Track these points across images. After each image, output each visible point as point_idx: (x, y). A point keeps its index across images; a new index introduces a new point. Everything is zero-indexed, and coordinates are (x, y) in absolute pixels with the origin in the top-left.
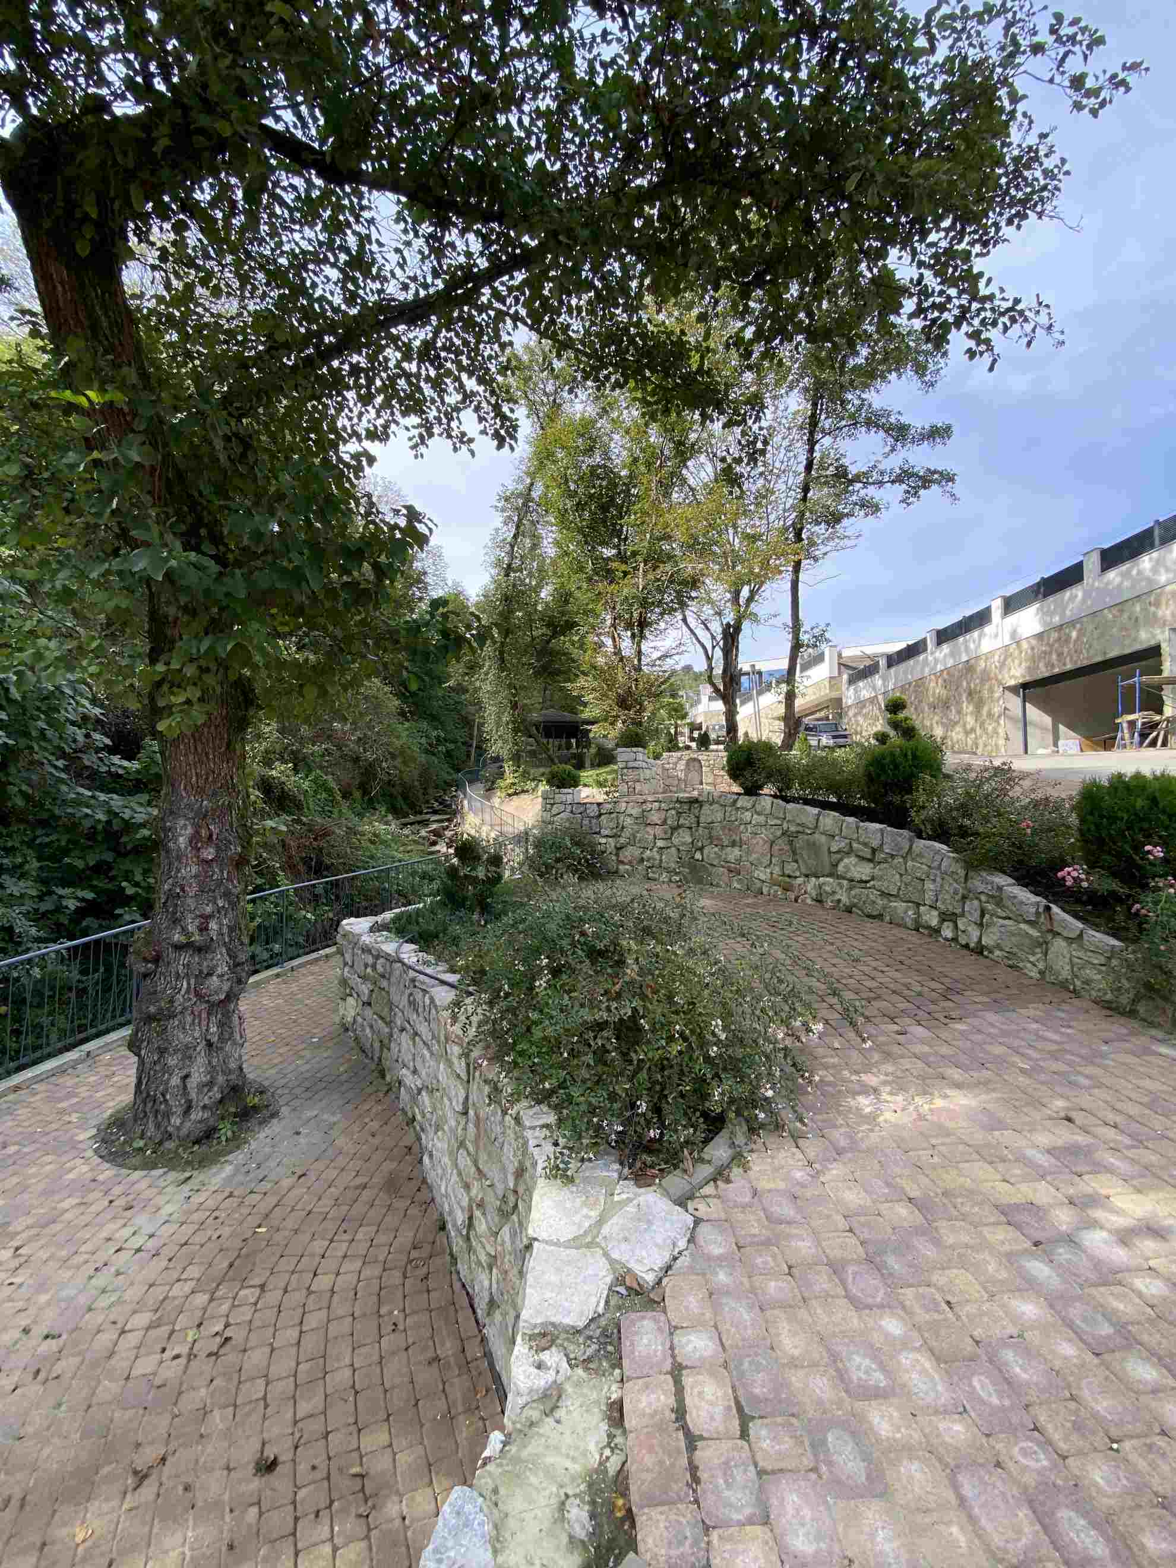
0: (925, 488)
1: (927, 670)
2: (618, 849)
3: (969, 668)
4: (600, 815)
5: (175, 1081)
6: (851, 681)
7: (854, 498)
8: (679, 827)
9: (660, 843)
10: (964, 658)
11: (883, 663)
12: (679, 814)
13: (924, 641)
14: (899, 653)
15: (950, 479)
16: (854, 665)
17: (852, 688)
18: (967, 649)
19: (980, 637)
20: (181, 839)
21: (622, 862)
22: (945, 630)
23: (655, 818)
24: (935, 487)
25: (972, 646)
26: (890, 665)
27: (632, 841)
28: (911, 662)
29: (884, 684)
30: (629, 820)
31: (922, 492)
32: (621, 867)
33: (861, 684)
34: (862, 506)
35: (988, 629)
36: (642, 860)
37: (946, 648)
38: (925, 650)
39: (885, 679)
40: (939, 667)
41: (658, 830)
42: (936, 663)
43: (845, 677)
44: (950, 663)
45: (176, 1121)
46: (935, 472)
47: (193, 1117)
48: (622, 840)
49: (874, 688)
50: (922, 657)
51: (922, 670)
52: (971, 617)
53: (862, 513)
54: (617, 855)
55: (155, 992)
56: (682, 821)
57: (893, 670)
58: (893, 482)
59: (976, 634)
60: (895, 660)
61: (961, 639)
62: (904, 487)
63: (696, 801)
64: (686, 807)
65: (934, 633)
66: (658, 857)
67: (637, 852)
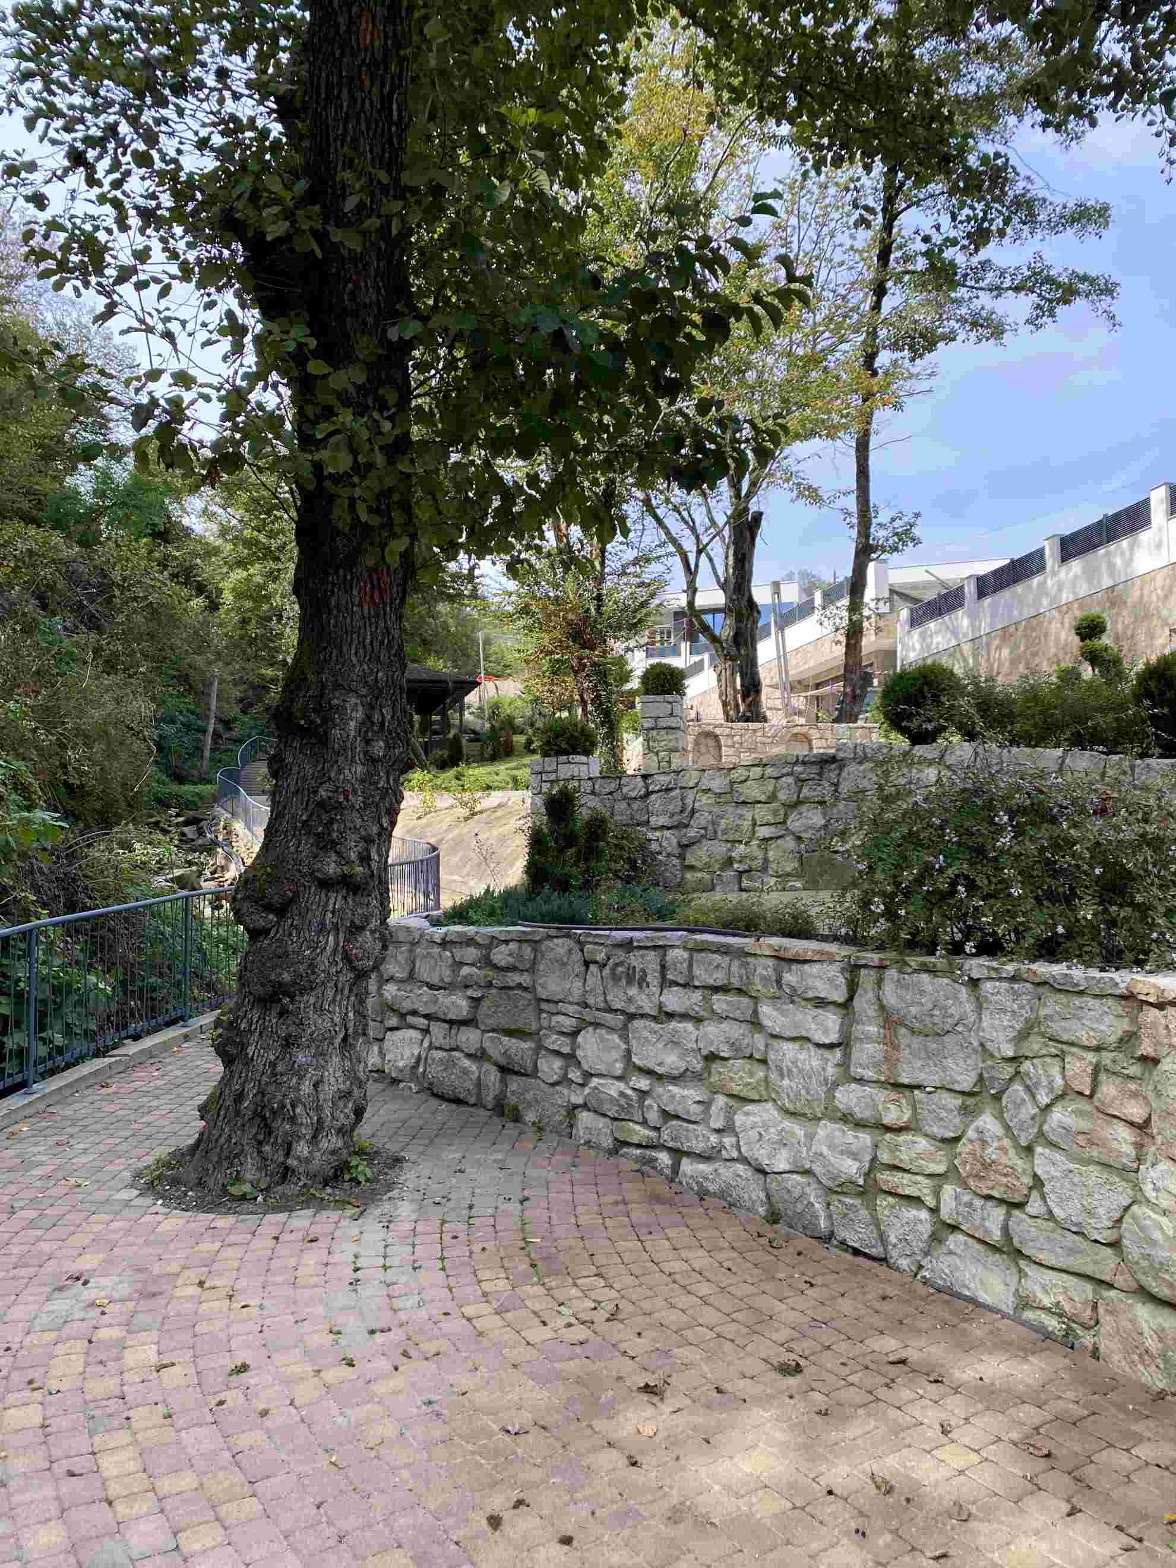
0: (1067, 302)
1: (1045, 602)
2: (684, 847)
3: (1114, 597)
4: (648, 794)
5: (306, 1088)
6: (915, 621)
7: (964, 311)
8: (799, 803)
9: (763, 832)
10: (1107, 582)
11: (970, 590)
12: (801, 781)
13: (1041, 552)
14: (996, 573)
15: (1108, 290)
16: (914, 593)
17: (916, 634)
18: (1111, 567)
19: (1132, 548)
20: (352, 724)
21: (691, 868)
22: (1074, 537)
23: (753, 791)
24: (1079, 302)
25: (1118, 561)
26: (982, 594)
27: (710, 833)
28: (1019, 588)
29: (972, 625)
30: (705, 800)
31: (1060, 310)
32: (689, 876)
33: (932, 625)
34: (975, 324)
35: (1145, 536)
36: (729, 862)
37: (1076, 566)
38: (1042, 568)
39: (973, 617)
40: (1066, 597)
41: (762, 813)
42: (1060, 589)
43: (904, 614)
44: (1083, 590)
45: (302, 1149)
46: (1084, 278)
47: (324, 1144)
48: (692, 833)
49: (955, 633)
50: (1036, 581)
51: (1037, 602)
52: (1117, 516)
53: (973, 335)
54: (682, 857)
55: (286, 954)
56: (805, 792)
57: (987, 601)
58: (1017, 289)
59: (1125, 543)
60: (987, 586)
61: (1102, 551)
62: (1033, 297)
63: (833, 759)
64: (815, 769)
65: (1057, 541)
66: (760, 855)
67: (720, 849)
